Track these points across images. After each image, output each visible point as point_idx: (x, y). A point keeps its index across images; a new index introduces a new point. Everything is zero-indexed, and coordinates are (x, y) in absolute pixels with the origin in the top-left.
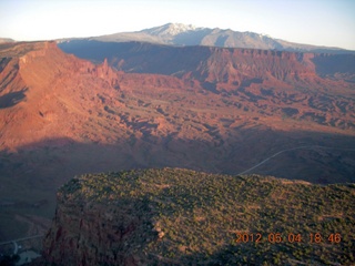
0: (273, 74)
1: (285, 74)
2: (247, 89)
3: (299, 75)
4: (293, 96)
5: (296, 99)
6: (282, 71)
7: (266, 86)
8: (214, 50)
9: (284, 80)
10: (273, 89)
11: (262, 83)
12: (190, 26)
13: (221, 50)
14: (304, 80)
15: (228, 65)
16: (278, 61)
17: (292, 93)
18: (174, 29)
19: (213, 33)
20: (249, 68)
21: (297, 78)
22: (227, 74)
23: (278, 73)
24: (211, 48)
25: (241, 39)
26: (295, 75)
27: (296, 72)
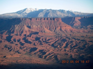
0: (50, 29)
1: (55, 29)
5: (49, 41)
6: (54, 27)
7: (39, 35)
8: (22, 19)
9: (54, 31)
10: (42, 36)
11: (38, 34)
12: (36, 9)
13: (26, 19)
14: (64, 31)
15: (24, 27)
16: (53, 23)
17: (50, 38)
18: (28, 11)
19: (44, 11)
20: (37, 27)
21: (61, 30)
22: (23, 31)
23: (52, 29)
24: (21, 19)
25: (56, 13)
26: (60, 28)
27: (61, 27)
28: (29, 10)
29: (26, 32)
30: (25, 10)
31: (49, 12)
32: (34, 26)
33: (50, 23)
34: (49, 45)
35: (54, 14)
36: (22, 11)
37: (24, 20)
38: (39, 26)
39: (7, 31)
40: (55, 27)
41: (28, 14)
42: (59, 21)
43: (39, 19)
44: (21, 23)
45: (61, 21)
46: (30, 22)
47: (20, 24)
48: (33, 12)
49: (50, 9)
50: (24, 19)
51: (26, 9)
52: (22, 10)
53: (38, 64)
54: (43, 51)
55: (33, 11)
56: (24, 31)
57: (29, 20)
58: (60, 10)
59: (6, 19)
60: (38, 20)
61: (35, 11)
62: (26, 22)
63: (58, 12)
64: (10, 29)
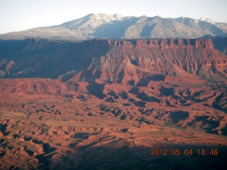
1: (200, 67)
2: (142, 89)
3: (217, 66)
4: (197, 94)
5: (202, 97)
6: (196, 63)
7: (168, 84)
8: (113, 43)
9: (197, 74)
10: (176, 86)
11: (163, 80)
12: (115, 16)
13: (122, 43)
14: (223, 72)
15: (125, 61)
16: (192, 52)
17: (198, 91)
18: (95, 20)
19: (139, 22)
20: (153, 62)
21: (214, 70)
22: (123, 72)
23: (190, 66)
24: (109, 42)
25: (171, 26)
26: (212, 66)
27: (213, 63)
28: (98, 18)
29: (131, 75)
30: (87, 18)
31: (154, 25)
32: (147, 60)
33: (183, 51)
34: (207, 105)
35: (169, 30)
36: (79, 22)
37: (118, 44)
38: (159, 60)
39: (80, 74)
40: (198, 62)
41: (95, 29)
42: (206, 48)
43: (154, 43)
44: (109, 53)
45: (212, 47)
46: (134, 50)
47: (108, 55)
48: (109, 25)
49: (156, 17)
50: (116, 42)
51: (91, 15)
52: (79, 20)
53: (220, 145)
54: (209, 119)
55: (108, 21)
56: (126, 72)
57: (131, 46)
58: (181, 18)
59: (62, 41)
60: (151, 45)
61: (114, 21)
62: (124, 51)
63: (178, 23)
64: (89, 68)
